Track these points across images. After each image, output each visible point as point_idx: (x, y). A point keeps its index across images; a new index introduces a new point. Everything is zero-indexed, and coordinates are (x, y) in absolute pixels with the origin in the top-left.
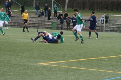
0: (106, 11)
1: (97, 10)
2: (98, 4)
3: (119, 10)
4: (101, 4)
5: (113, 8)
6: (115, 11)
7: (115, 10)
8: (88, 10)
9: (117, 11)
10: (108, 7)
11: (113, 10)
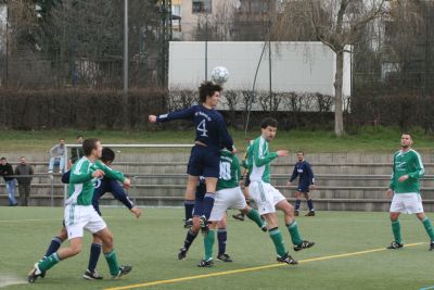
0: (72, 130)
1: (39, 129)
2: (40, 107)
3: (114, 127)
4: (54, 107)
5: (94, 119)
6: (103, 129)
7: (103, 126)
8: (6, 128)
9: (110, 127)
10: (75, 116)
11: (93, 128)
